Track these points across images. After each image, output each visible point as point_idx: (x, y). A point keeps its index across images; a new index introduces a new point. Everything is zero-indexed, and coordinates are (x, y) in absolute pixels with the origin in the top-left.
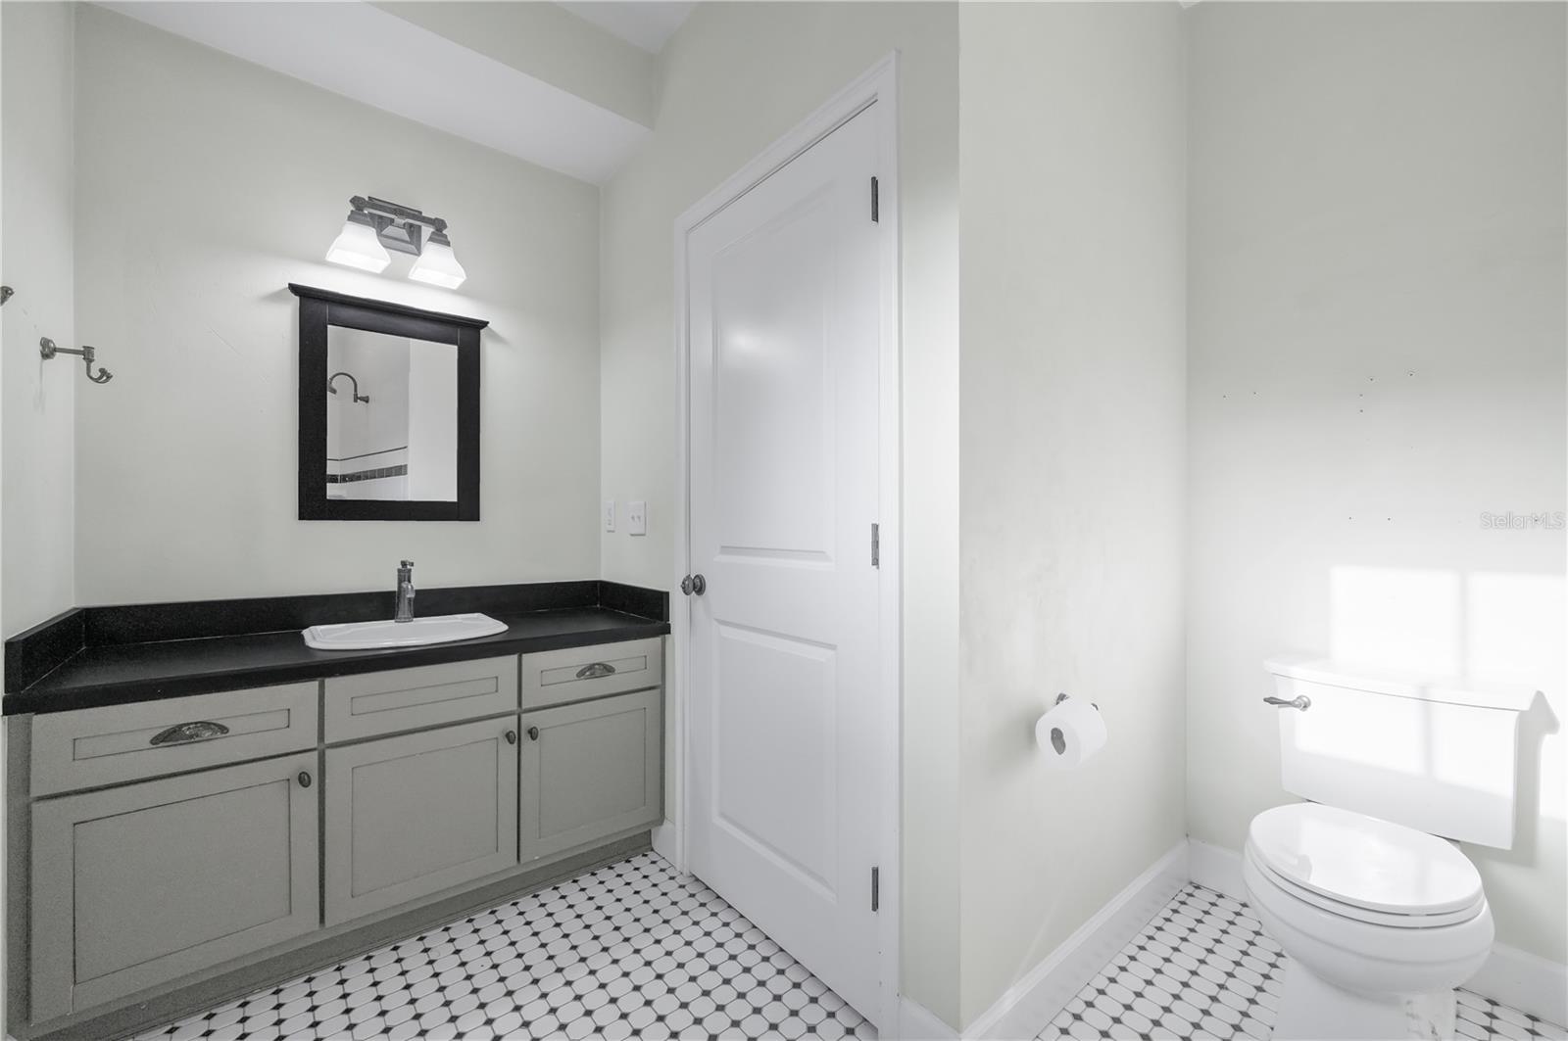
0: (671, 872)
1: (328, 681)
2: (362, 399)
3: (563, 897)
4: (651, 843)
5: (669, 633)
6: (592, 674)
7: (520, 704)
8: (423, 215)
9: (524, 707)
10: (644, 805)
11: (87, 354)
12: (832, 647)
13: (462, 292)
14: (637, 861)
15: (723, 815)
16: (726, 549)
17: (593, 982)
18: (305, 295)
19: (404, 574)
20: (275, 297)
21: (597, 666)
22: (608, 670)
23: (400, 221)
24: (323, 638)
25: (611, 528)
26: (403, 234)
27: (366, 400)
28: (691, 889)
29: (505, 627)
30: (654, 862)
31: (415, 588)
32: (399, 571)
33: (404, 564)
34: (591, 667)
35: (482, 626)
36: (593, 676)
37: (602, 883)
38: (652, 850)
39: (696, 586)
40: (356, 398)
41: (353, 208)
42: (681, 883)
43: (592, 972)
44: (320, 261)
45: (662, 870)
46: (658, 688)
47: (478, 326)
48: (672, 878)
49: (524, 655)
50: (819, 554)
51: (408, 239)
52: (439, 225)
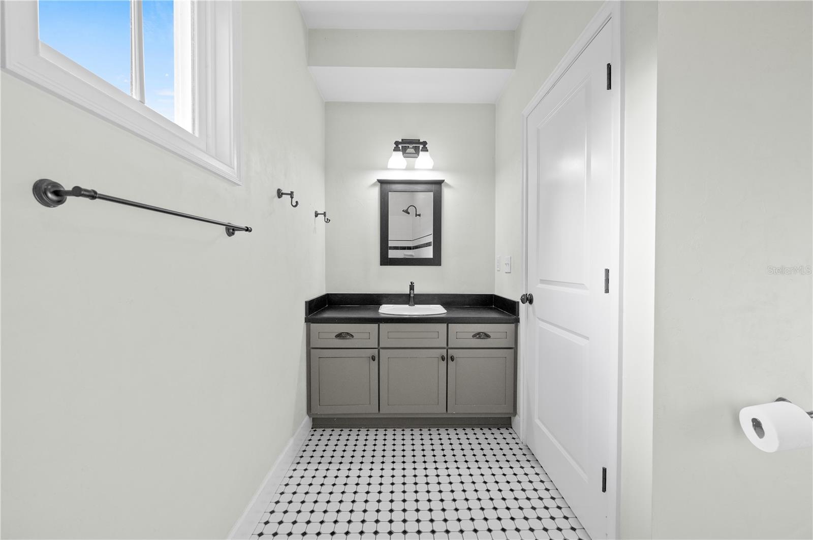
0: (517, 441)
1: (381, 324)
2: (418, 215)
3: (457, 434)
4: (511, 424)
5: (519, 322)
6: (479, 337)
7: (447, 345)
8: (421, 141)
9: (449, 346)
10: (505, 404)
11: (324, 214)
12: (587, 338)
13: (434, 169)
14: (503, 430)
15: (539, 418)
16: (543, 281)
17: (435, 472)
18: (382, 182)
19: (412, 287)
20: (374, 185)
21: (481, 334)
22: (487, 336)
23: (411, 146)
24: (386, 310)
25: (498, 269)
26: (413, 151)
27: (419, 215)
28: (525, 451)
29: (446, 311)
30: (510, 433)
31: (415, 293)
32: (410, 286)
33: (411, 283)
34: (479, 334)
35: (438, 310)
36: (480, 338)
37: (484, 434)
38: (512, 428)
39: (529, 299)
40: (416, 215)
41: (395, 146)
42: (521, 447)
43: (436, 469)
44: (386, 169)
45: (514, 438)
46: (514, 348)
47: (439, 183)
48: (517, 443)
49: (449, 324)
50: (581, 286)
51: (414, 152)
52: (425, 143)
